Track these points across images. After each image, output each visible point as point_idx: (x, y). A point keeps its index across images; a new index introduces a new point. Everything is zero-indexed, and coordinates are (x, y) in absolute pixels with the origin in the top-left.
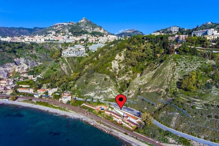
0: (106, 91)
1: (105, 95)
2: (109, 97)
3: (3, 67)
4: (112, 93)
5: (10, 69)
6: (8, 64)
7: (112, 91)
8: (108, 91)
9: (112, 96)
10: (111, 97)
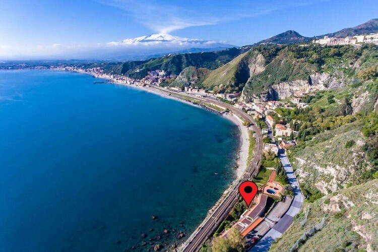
0: (320, 169)
1: (312, 175)
2: (316, 184)
3: (290, 85)
4: (328, 181)
5: (298, 89)
6: (299, 81)
7: (335, 177)
8: (326, 172)
9: (324, 188)
10: (319, 189)
